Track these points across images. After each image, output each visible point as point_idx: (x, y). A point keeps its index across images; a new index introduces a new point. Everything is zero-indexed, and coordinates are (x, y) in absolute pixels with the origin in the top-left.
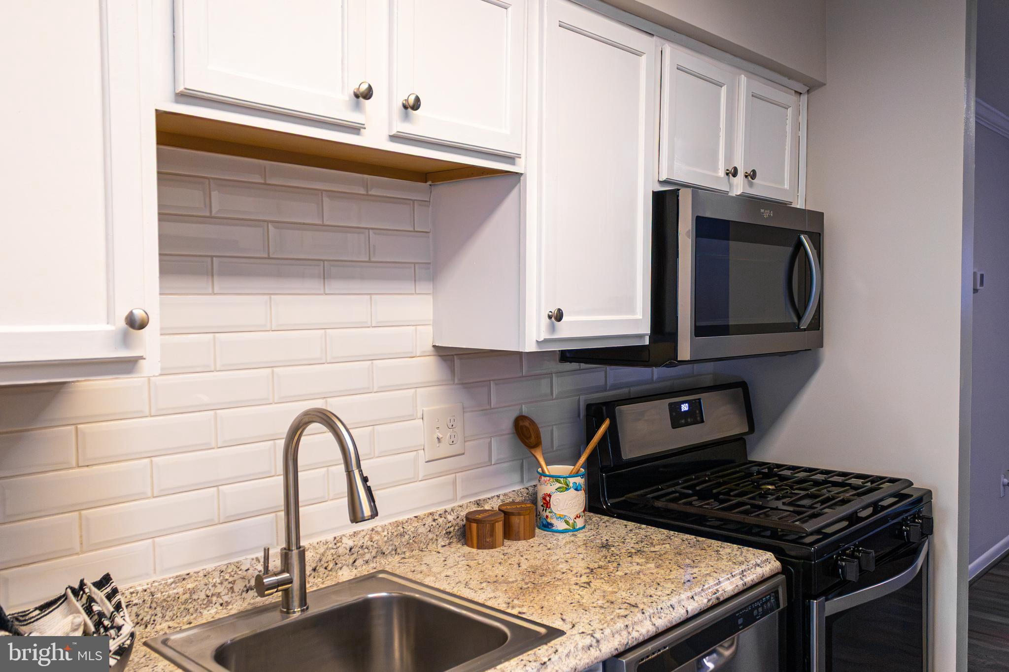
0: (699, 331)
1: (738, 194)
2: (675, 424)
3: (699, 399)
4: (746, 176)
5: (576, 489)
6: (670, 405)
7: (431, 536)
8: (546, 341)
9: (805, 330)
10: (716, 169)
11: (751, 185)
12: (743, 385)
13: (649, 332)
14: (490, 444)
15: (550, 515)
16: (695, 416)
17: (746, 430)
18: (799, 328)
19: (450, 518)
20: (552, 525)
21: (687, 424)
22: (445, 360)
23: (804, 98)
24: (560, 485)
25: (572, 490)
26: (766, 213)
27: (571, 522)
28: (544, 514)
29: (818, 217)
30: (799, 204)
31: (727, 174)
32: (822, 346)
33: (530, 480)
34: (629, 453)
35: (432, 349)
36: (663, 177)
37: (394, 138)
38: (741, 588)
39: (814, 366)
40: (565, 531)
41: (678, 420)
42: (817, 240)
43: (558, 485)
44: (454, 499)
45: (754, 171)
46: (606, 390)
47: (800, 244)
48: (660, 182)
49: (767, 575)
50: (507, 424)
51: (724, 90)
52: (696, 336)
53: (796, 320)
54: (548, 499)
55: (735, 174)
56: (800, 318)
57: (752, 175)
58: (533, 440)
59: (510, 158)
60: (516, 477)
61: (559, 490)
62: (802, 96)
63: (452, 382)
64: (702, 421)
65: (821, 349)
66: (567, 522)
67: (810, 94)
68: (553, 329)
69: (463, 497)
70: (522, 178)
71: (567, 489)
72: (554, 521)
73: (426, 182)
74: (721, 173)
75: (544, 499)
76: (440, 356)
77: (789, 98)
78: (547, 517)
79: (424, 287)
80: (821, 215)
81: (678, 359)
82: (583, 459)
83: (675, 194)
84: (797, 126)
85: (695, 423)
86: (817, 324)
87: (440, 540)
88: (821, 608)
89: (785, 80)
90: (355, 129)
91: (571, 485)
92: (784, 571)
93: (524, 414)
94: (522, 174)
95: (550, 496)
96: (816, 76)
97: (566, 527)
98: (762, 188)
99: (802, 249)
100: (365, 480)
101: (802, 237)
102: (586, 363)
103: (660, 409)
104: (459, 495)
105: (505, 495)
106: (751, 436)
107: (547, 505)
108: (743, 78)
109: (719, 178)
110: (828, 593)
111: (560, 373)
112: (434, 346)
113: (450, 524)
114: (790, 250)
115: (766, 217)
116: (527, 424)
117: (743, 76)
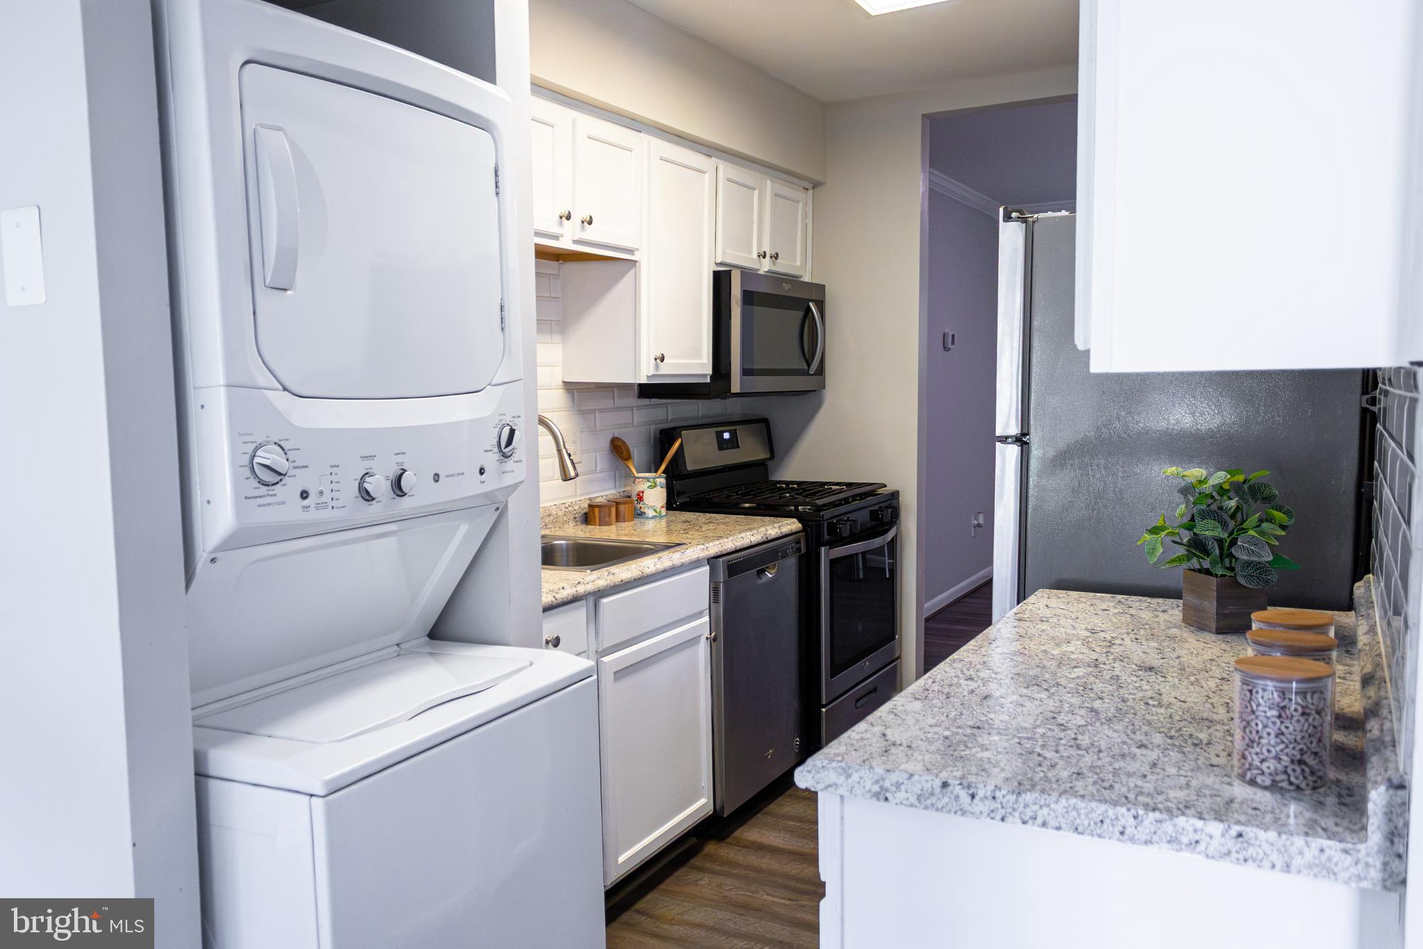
0: (746, 372)
1: (766, 270)
2: (721, 448)
3: (736, 430)
4: (771, 257)
5: (662, 487)
6: (716, 432)
7: (565, 518)
8: (653, 376)
9: (812, 375)
10: (750, 252)
11: (774, 264)
12: (765, 422)
13: (710, 372)
14: (596, 457)
15: (642, 506)
16: (733, 443)
17: (768, 456)
18: (808, 373)
19: (576, 508)
20: (644, 513)
21: (727, 448)
22: (569, 393)
23: (810, 192)
24: (650, 484)
25: (659, 487)
26: (787, 287)
27: (658, 510)
28: (638, 506)
29: (821, 288)
30: (807, 279)
31: (759, 256)
32: (824, 388)
33: (620, 487)
34: (691, 466)
35: (561, 384)
36: (719, 261)
37: (575, 242)
38: (780, 535)
39: (818, 405)
40: (654, 517)
41: (722, 445)
42: (821, 305)
43: (649, 484)
44: (575, 495)
45: (777, 254)
46: (667, 422)
47: (809, 309)
48: (716, 264)
49: (794, 531)
50: (606, 444)
51: (756, 192)
52: (744, 375)
53: (806, 367)
54: (641, 495)
55: (764, 257)
56: (809, 366)
57: (776, 257)
58: (625, 454)
59: (631, 251)
60: (612, 485)
61: (650, 487)
62: (809, 191)
63: (572, 409)
64: (738, 447)
65: (823, 390)
66: (655, 511)
67: (816, 189)
68: (657, 367)
69: (581, 495)
70: (637, 264)
71: (655, 487)
72: (645, 510)
73: (558, 261)
74: (755, 256)
75: (638, 495)
76: (566, 389)
77: (799, 195)
78: (641, 508)
79: (557, 338)
80: (824, 286)
81: (732, 392)
82: (663, 467)
83: (729, 273)
84: (805, 215)
85: (733, 448)
86: (821, 371)
87: (570, 522)
88: (827, 554)
89: (796, 181)
90: (556, 237)
91: (658, 483)
92: (804, 530)
93: (616, 436)
94: (636, 261)
95: (643, 492)
96: (819, 178)
97: (655, 514)
98: (782, 266)
99: (810, 313)
100: (569, 455)
101: (811, 304)
102: (659, 398)
103: (709, 435)
104: (578, 493)
105: (606, 496)
106: (772, 462)
107: (640, 498)
108: (769, 183)
109: (753, 259)
110: (832, 544)
111: (638, 407)
112: (563, 382)
113: (575, 512)
114: (801, 313)
115: (787, 289)
116: (619, 443)
117: (768, 181)
